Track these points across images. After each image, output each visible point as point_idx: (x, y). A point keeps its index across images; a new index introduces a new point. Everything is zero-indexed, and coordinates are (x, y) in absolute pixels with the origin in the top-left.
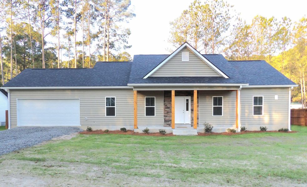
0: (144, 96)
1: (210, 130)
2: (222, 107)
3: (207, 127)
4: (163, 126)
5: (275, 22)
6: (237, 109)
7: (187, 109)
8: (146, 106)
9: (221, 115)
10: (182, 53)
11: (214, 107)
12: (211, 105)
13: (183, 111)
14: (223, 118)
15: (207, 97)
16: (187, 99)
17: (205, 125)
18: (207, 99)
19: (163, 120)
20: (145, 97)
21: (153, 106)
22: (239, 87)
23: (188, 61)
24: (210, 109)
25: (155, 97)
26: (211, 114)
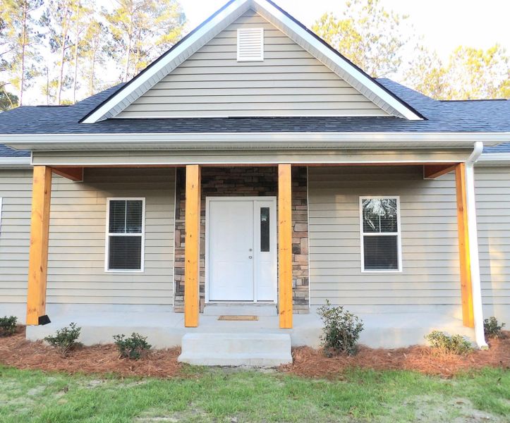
0: (106, 197)
1: (351, 340)
2: (396, 237)
3: (335, 323)
4: (171, 309)
5: (503, 55)
6: (462, 245)
7: (265, 246)
8: (110, 231)
9: (395, 266)
10: (238, 30)
11: (365, 237)
12: (354, 228)
13: (251, 254)
14: (402, 279)
15: (339, 198)
16: (265, 205)
17: (327, 315)
18: (338, 207)
19: (174, 286)
20: (109, 199)
21: (136, 231)
22: (467, 149)
23: (262, 59)
24: (351, 243)
25: (143, 199)
26: (355, 264)
